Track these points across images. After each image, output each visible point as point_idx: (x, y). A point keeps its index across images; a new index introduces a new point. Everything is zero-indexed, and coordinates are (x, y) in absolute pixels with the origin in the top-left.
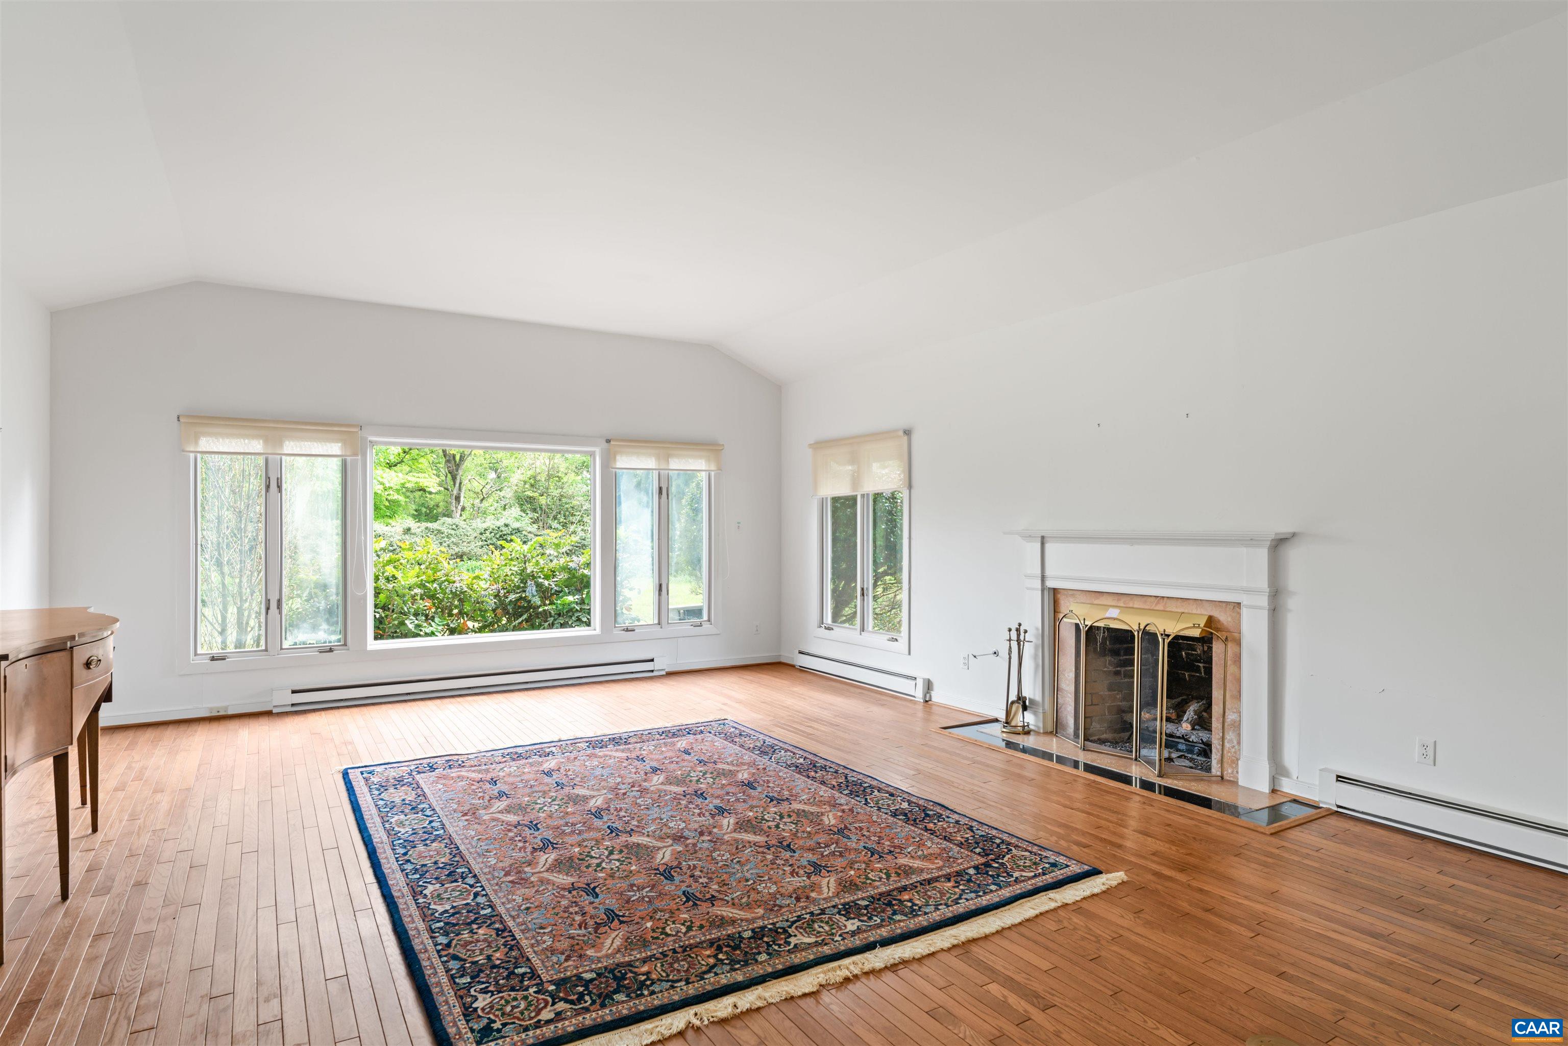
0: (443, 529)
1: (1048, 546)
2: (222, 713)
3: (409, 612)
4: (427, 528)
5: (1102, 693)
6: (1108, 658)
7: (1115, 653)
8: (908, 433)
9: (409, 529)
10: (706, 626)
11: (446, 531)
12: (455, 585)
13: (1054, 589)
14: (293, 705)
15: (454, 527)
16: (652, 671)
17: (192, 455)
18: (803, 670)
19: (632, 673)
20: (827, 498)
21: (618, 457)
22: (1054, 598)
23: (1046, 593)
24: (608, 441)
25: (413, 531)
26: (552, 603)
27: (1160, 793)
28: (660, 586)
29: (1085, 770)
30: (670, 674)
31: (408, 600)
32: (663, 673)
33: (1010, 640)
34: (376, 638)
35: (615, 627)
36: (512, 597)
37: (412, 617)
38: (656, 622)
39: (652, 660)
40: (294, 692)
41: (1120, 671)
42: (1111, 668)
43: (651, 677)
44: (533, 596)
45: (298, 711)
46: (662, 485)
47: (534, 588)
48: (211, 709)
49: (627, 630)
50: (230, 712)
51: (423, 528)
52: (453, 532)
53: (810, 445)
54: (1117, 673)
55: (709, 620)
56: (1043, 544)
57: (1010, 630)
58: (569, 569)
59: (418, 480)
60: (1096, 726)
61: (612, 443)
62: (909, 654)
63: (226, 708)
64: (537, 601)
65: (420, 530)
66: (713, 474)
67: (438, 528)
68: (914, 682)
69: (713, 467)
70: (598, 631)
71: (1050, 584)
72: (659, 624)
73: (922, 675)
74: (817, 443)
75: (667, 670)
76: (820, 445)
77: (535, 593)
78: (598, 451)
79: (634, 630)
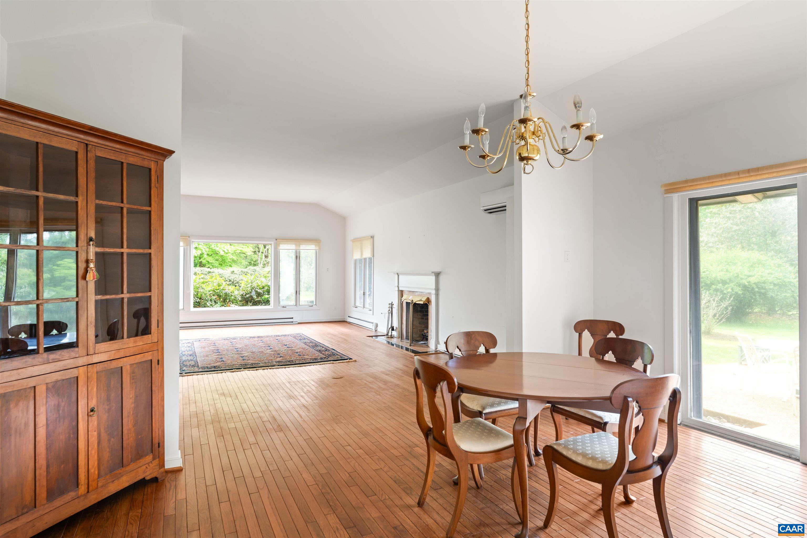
0: (249, 272)
1: (400, 276)
3: (208, 300)
4: (242, 271)
5: (417, 325)
6: (419, 313)
7: (421, 311)
8: (372, 237)
9: (233, 272)
10: (314, 306)
11: (250, 272)
12: (225, 291)
13: (402, 291)
15: (254, 270)
16: (293, 322)
18: (350, 323)
19: (285, 322)
20: (357, 259)
21: (281, 245)
22: (401, 293)
23: (399, 292)
24: (276, 240)
25: (235, 272)
26: (261, 298)
27: (410, 352)
28: (297, 291)
29: (396, 346)
30: (299, 323)
31: (208, 296)
32: (297, 323)
33: (389, 307)
34: (194, 307)
35: (279, 306)
36: (248, 296)
37: (209, 302)
38: (295, 304)
39: (293, 318)
41: (424, 318)
42: (420, 317)
43: (292, 324)
44: (254, 295)
46: (297, 255)
47: (254, 292)
49: (283, 307)
51: (240, 271)
52: (253, 273)
53: (351, 240)
54: (422, 318)
55: (316, 305)
56: (398, 276)
57: (389, 304)
58: (268, 286)
59: (242, 249)
60: (414, 336)
61: (277, 240)
62: (373, 315)
64: (255, 297)
65: (238, 272)
66: (317, 250)
67: (247, 271)
68: (372, 324)
69: (317, 248)
70: (272, 307)
71: (401, 289)
72: (296, 305)
73: (375, 321)
74: (354, 239)
76: (354, 240)
77: (255, 294)
78: (273, 243)
79: (286, 307)
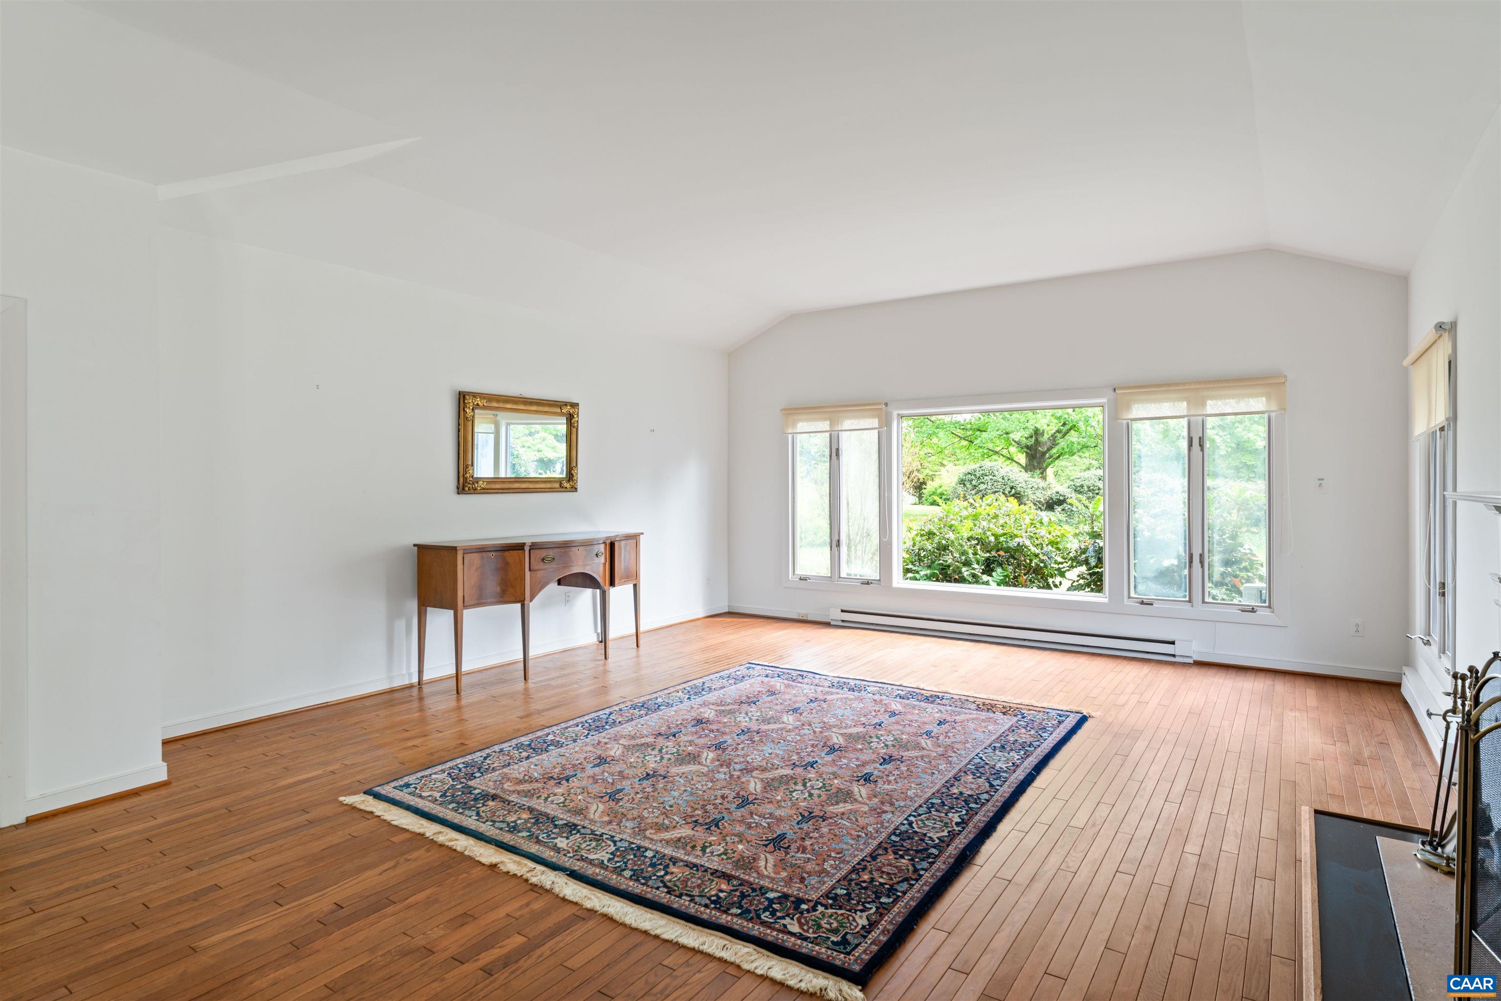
2: (804, 618)
10: (1263, 612)
14: (843, 621)
16: (1174, 656)
17: (790, 436)
24: (1115, 390)
28: (1191, 556)
30: (1198, 664)
32: (1191, 661)
35: (1130, 597)
38: (1187, 598)
39: (1173, 643)
40: (842, 611)
43: (1172, 662)
45: (844, 625)
46: (1193, 435)
48: (799, 614)
49: (1143, 603)
50: (810, 618)
55: (1270, 607)
61: (1118, 391)
63: (807, 615)
66: (1273, 414)
69: (1275, 407)
70: (1107, 599)
72: (1190, 601)
75: (1195, 659)
78: (1106, 401)
79: (1152, 604)
